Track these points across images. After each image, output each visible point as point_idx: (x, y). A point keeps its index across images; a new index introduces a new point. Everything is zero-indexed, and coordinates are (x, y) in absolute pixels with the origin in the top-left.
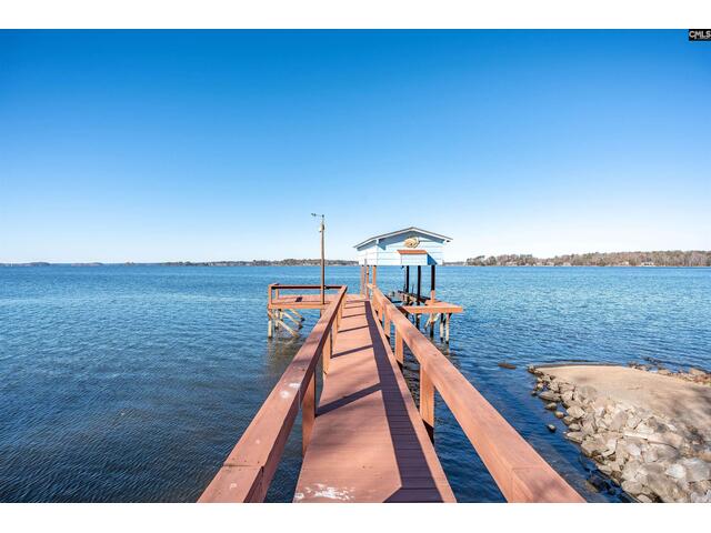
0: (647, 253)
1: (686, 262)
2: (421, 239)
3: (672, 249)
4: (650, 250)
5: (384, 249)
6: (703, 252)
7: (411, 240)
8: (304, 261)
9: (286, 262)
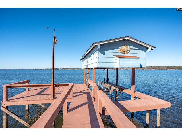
0: (153, 67)
1: (162, 69)
2: (131, 47)
3: (159, 66)
4: (154, 66)
5: (104, 54)
6: (166, 66)
7: (124, 48)
8: (68, 68)
9: (63, 69)
